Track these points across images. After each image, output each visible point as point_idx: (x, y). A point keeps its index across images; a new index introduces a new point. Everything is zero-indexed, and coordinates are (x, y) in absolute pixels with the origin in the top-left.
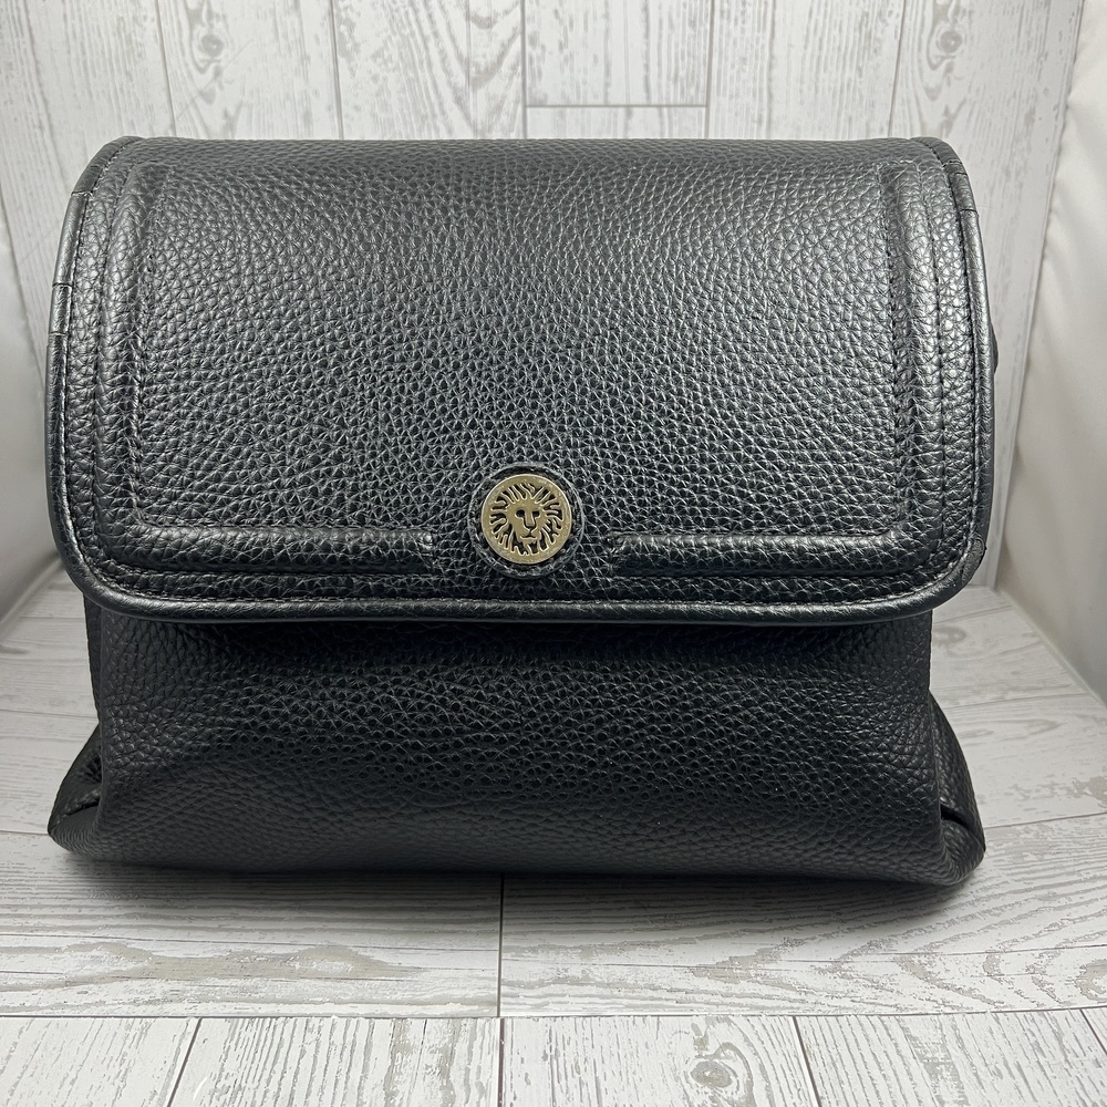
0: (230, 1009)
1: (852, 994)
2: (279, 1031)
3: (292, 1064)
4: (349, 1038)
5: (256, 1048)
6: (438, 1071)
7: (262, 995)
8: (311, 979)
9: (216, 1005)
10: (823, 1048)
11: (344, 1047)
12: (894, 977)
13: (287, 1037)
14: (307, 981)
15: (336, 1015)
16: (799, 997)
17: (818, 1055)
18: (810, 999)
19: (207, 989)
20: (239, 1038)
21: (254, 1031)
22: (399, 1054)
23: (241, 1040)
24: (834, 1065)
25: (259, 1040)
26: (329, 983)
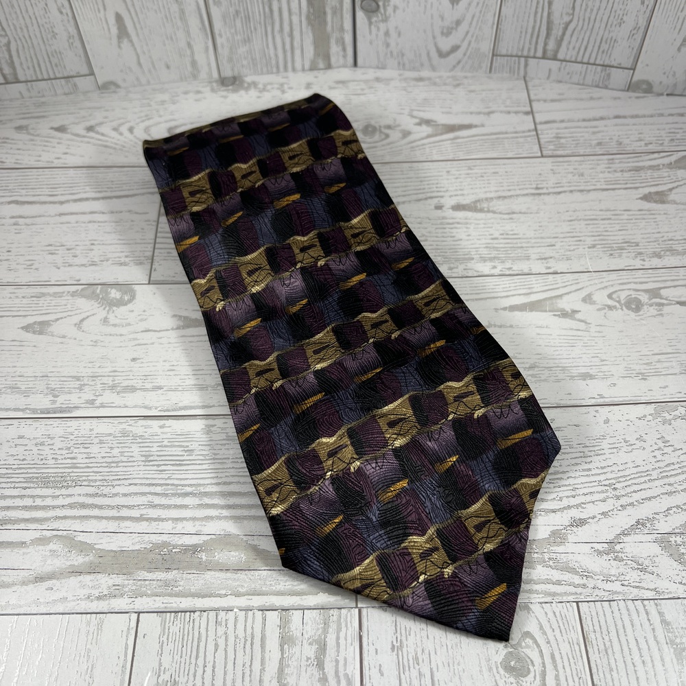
0: (158, 603)
1: (622, 578)
2: (197, 624)
3: (210, 658)
4: (249, 631)
5: (182, 643)
6: (316, 663)
7: (181, 588)
8: (215, 570)
9: (148, 599)
10: (598, 635)
11: (246, 640)
12: (654, 559)
13: (203, 631)
14: (213, 573)
15: (237, 608)
16: (581, 582)
17: (594, 642)
18: (591, 583)
19: (139, 583)
20: (169, 632)
21: (179, 625)
22: (286, 646)
23: (171, 634)
24: (607, 653)
25: (183, 635)
26: (229, 575)
